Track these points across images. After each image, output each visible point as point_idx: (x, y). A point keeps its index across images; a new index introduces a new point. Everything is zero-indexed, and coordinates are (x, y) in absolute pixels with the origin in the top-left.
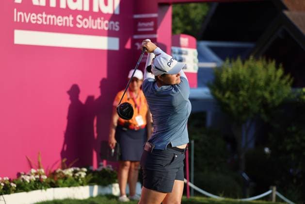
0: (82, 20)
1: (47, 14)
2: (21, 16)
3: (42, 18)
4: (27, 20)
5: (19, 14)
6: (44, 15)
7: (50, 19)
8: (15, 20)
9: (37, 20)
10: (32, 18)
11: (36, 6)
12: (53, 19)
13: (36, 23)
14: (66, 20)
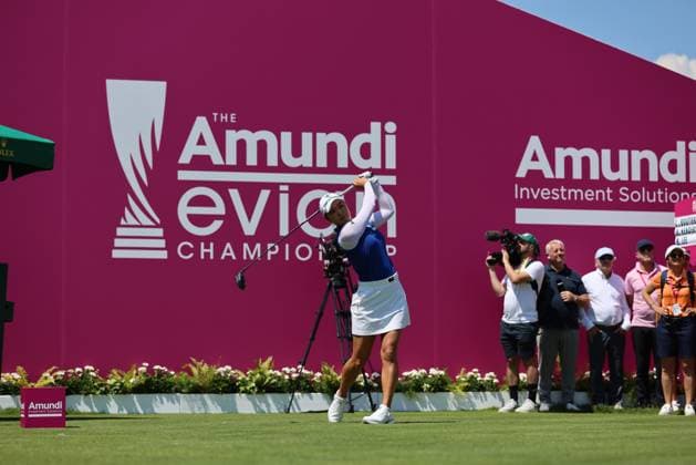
0: (629, 193)
1: (567, 187)
2: (525, 192)
3: (560, 193)
4: (535, 197)
5: (522, 190)
6: (563, 190)
7: (573, 193)
8: (517, 196)
9: (551, 195)
10: (542, 194)
11: (550, 179)
12: (579, 193)
13: (551, 199)
14: (600, 194)
